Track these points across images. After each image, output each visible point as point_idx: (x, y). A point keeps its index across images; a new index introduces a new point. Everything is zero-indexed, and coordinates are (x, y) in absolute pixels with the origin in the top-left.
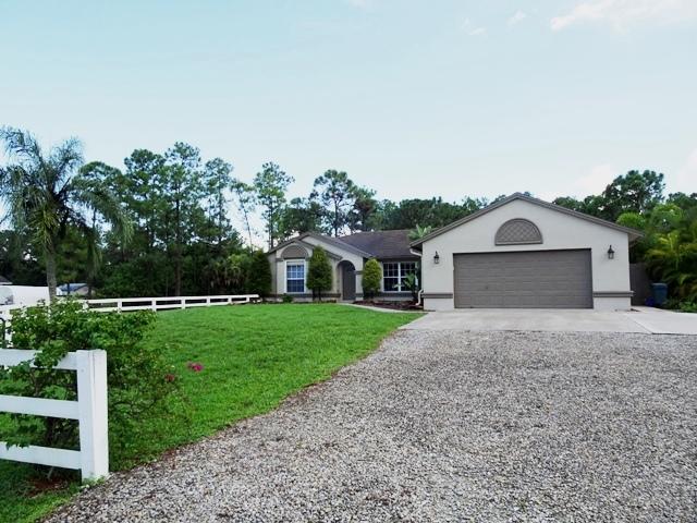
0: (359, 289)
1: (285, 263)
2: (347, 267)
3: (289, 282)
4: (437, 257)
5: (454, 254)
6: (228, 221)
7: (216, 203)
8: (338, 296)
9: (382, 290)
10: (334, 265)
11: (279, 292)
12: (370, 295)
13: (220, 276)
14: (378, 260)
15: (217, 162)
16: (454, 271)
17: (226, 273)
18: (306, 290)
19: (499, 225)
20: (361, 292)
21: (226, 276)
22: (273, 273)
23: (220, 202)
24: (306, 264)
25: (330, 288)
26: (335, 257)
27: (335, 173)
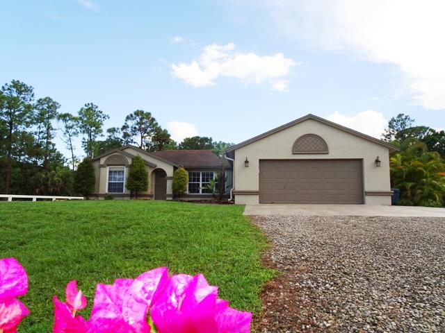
0: (169, 191)
1: (108, 169)
2: (160, 173)
3: (109, 183)
4: (247, 162)
5: (260, 160)
6: (54, 145)
7: (44, 129)
8: (151, 196)
9: (187, 192)
10: (150, 171)
11: (100, 193)
12: (178, 195)
13: (44, 184)
14: (186, 169)
15: (48, 100)
16: (260, 174)
17: (50, 183)
18: (125, 191)
19: (295, 139)
20: (171, 193)
21: (49, 185)
22: (96, 177)
23: (48, 129)
24: (126, 170)
25: (146, 190)
26: (151, 166)
27: (142, 112)
